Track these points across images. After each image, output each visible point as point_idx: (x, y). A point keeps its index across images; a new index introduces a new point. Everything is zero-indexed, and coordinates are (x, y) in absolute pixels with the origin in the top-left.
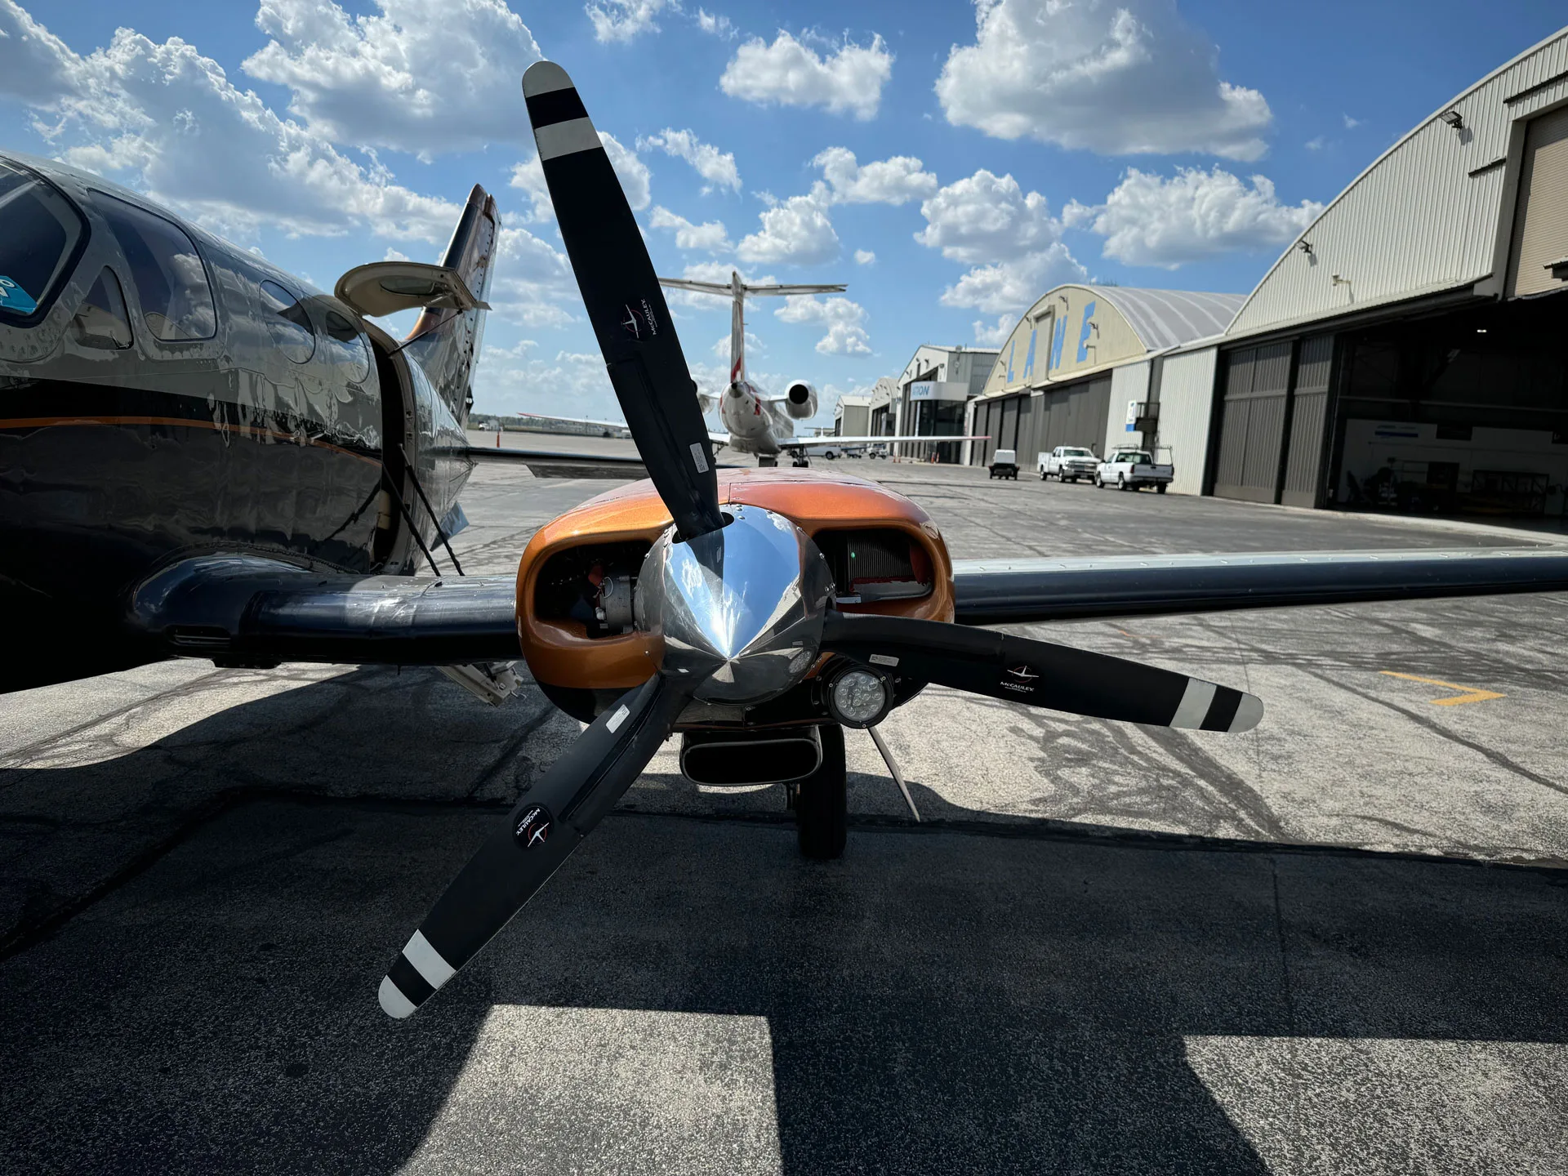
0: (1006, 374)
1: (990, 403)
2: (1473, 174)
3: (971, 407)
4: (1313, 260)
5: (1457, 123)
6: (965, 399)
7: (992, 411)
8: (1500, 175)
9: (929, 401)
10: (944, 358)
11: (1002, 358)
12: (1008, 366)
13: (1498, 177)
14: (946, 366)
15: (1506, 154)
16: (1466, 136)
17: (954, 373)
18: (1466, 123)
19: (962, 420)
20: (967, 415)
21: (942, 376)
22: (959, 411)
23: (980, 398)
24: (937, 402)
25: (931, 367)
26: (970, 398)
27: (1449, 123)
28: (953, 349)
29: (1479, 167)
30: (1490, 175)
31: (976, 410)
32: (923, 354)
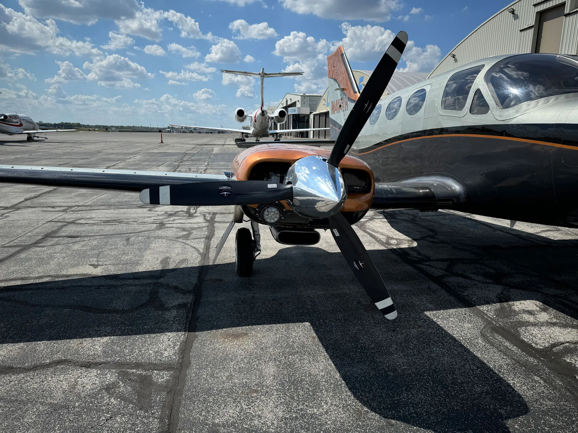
0: (326, 104)
1: (320, 115)
2: (521, 31)
3: (312, 117)
4: (456, 61)
5: (513, 12)
6: (309, 113)
7: (321, 118)
8: (532, 31)
9: (296, 115)
10: (299, 98)
11: (324, 97)
12: (326, 101)
13: (531, 32)
14: (300, 101)
15: (534, 24)
16: (516, 17)
17: (303, 104)
18: (516, 12)
19: (308, 121)
20: (310, 120)
21: (298, 105)
22: (306, 118)
23: (314, 113)
24: (299, 115)
25: (293, 101)
26: (311, 113)
27: (510, 12)
28: (302, 95)
29: (524, 28)
30: (528, 31)
31: (314, 118)
32: (288, 97)
